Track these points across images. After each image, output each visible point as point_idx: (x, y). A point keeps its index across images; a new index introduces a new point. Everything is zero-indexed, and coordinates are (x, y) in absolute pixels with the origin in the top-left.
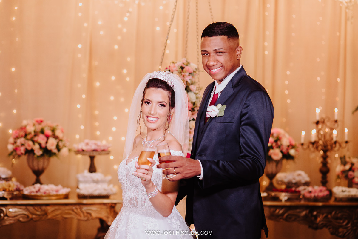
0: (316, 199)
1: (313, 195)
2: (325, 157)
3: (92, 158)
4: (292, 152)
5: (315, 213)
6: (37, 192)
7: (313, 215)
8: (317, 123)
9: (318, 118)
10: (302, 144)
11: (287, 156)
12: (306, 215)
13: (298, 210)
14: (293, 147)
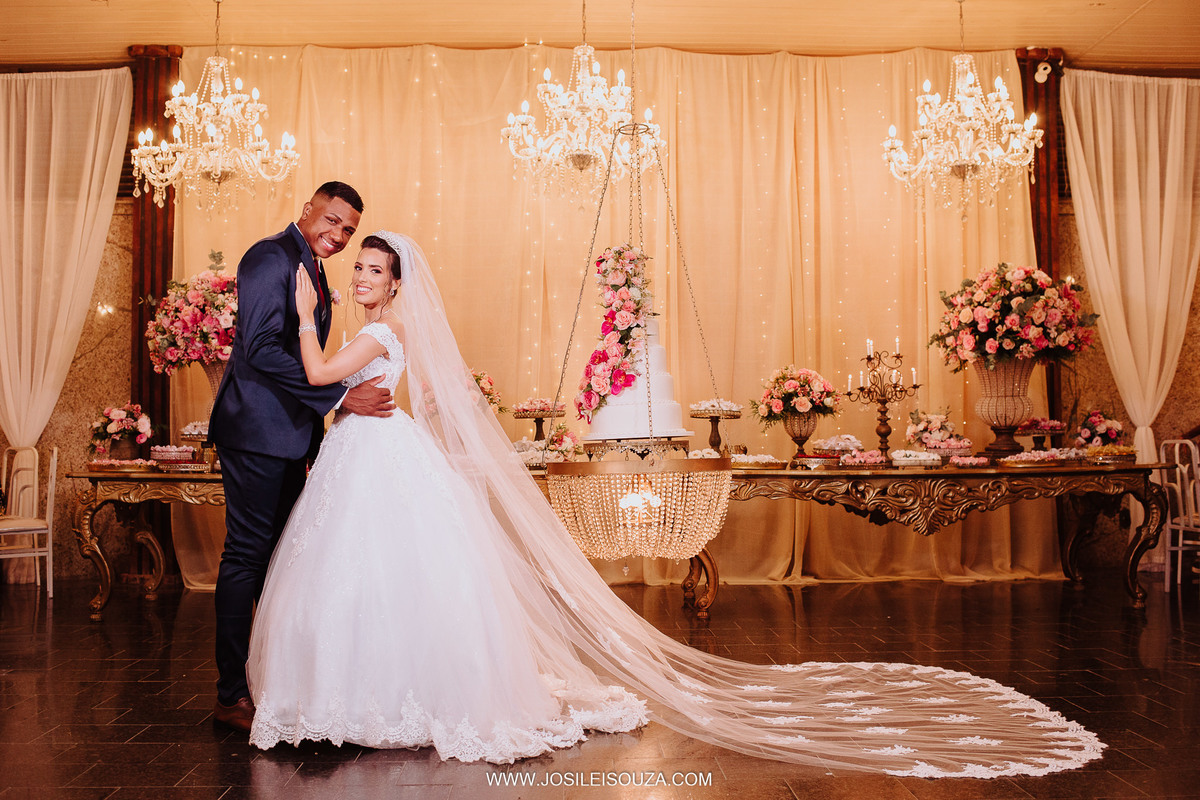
0: (861, 466)
1: (857, 460)
3: (539, 422)
4: (828, 401)
5: (861, 488)
7: (857, 491)
8: (869, 359)
10: (849, 394)
11: (819, 409)
12: (847, 492)
13: (834, 483)
14: (829, 394)
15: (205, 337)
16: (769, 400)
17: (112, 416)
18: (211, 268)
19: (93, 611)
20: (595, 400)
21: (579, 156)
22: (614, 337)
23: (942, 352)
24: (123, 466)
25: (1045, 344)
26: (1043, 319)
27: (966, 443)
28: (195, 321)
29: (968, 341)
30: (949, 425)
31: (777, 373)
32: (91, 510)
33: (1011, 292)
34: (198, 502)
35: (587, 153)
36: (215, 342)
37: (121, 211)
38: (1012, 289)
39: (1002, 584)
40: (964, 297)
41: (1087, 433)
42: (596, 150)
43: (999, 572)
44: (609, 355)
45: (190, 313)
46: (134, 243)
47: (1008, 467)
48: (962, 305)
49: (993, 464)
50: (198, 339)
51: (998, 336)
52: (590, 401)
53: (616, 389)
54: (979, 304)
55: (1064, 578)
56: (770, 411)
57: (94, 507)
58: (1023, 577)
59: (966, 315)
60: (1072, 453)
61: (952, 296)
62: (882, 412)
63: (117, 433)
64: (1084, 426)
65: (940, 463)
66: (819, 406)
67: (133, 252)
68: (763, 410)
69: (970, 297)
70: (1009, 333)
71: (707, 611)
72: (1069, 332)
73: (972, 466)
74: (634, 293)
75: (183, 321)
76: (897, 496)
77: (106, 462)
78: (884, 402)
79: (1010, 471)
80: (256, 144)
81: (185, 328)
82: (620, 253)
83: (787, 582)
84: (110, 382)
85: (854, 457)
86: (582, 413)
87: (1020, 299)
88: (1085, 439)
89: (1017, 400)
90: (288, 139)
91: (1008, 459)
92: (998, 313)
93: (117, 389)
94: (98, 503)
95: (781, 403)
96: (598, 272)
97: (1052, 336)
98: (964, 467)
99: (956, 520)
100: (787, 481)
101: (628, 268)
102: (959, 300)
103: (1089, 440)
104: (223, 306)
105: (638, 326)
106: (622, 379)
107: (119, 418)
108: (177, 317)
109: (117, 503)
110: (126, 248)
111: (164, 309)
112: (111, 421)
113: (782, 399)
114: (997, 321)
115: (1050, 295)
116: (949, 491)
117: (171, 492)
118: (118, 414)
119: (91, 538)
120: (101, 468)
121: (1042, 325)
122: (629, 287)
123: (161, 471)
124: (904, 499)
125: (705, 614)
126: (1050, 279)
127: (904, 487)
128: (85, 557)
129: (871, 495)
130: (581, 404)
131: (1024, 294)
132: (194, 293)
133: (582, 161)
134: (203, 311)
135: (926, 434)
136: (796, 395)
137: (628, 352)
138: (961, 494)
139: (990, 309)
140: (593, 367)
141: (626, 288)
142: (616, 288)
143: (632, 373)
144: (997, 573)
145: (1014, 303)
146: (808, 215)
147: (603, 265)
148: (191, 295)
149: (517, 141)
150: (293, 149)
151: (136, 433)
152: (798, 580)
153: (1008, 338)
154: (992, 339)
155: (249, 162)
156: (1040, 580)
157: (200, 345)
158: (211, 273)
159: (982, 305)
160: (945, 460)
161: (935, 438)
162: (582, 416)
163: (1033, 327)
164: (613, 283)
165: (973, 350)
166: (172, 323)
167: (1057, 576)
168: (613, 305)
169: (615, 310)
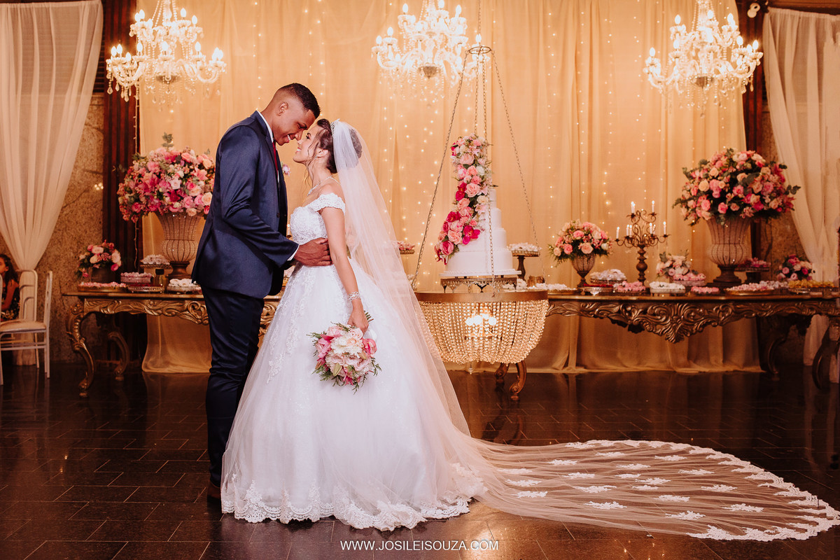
0: (630, 293)
1: (626, 289)
2: (642, 253)
4: (604, 246)
5: (629, 309)
7: (626, 311)
8: (633, 216)
9: (633, 211)
10: (617, 240)
11: (598, 251)
12: (619, 312)
13: (610, 305)
14: (605, 241)
15: (160, 196)
16: (562, 245)
17: (94, 251)
18: (164, 145)
19: (81, 390)
20: (451, 248)
21: (428, 68)
22: (465, 202)
23: (684, 211)
24: (103, 288)
25: (761, 207)
26: (760, 189)
27: (701, 276)
28: (154, 183)
29: (705, 204)
30: (688, 263)
31: (567, 225)
32: (79, 318)
33: (737, 170)
34: (156, 314)
35: (434, 65)
36: (167, 199)
37: (96, 102)
38: (738, 167)
39: (716, 374)
40: (701, 172)
41: (787, 271)
42: (438, 63)
43: (715, 366)
44: (461, 215)
45: (150, 178)
46: (104, 125)
47: (734, 295)
48: (700, 178)
49: (722, 293)
50: (155, 197)
51: (727, 201)
52: (447, 248)
53: (466, 240)
54: (713, 178)
55: (761, 371)
56: (563, 253)
57: (82, 316)
58: (732, 370)
59: (704, 186)
60: (777, 284)
61: (692, 171)
62: (640, 254)
63: (97, 264)
64: (785, 265)
65: (684, 292)
66: (598, 249)
67: (104, 132)
68: (558, 252)
69: (706, 172)
70: (736, 199)
71: (518, 395)
72: (778, 198)
73: (708, 294)
74: (480, 170)
75: (145, 184)
76: (654, 315)
77: (90, 284)
78: (642, 247)
79: (733, 298)
80: (196, 57)
81: (146, 189)
82: (470, 141)
83: (565, 371)
84: (87, 225)
85: (624, 286)
86: (441, 257)
87: (744, 175)
88: (785, 275)
89: (738, 247)
90: (218, 54)
91: (733, 289)
92: (728, 185)
93: (92, 229)
94: (85, 314)
95: (571, 247)
96: (453, 155)
97: (766, 201)
98: (702, 294)
99: (696, 332)
100: (576, 303)
101: (476, 152)
102: (698, 174)
103: (788, 275)
104: (174, 173)
105: (482, 194)
106: (470, 233)
107: (99, 252)
108: (140, 181)
109: (98, 314)
110: (98, 129)
111: (130, 175)
112: (92, 255)
113: (572, 244)
114: (727, 190)
115: (765, 172)
116: (691, 312)
117: (137, 307)
118: (98, 250)
119: (80, 339)
120: (87, 289)
121: (759, 194)
122: (476, 166)
123: (130, 292)
124: (659, 317)
125: (517, 397)
126: (764, 161)
127: (659, 309)
128: (76, 352)
129: (636, 314)
130: (440, 250)
131: (746, 171)
132: (152, 164)
133: (430, 71)
134: (159, 176)
135: (671, 270)
136: (582, 241)
137: (475, 213)
138: (700, 314)
139: (722, 182)
140: (449, 224)
141: (473, 166)
142: (466, 166)
143: (478, 228)
144: (712, 366)
145: (740, 177)
146: (584, 111)
147: (457, 149)
148: (150, 165)
149: (383, 56)
150: (221, 60)
151: (111, 263)
152: (574, 370)
153: (734, 202)
154: (723, 203)
155: (191, 69)
156: (744, 372)
157: (157, 201)
158: (164, 149)
159: (716, 178)
160: (688, 288)
161: (678, 272)
162: (440, 259)
163: (753, 195)
164: (465, 163)
165: (709, 211)
166: (137, 185)
167: (755, 369)
168: (465, 179)
169: (466, 182)
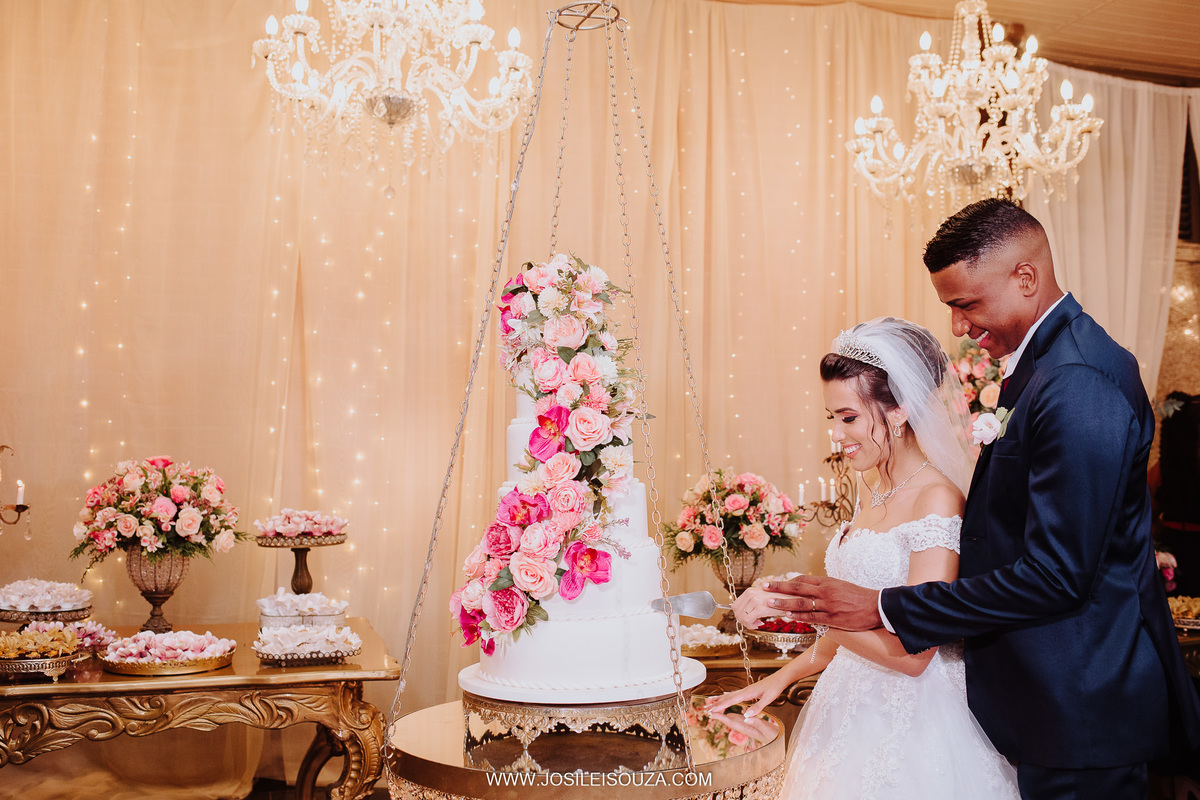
3: (301, 554)
6: (141, 655)
11: (777, 541)
14: (791, 517)
16: (698, 526)
20: (519, 609)
21: (392, 100)
22: (565, 465)
31: (705, 481)
35: (406, 96)
44: (555, 505)
53: (570, 587)
56: (698, 544)
66: (777, 536)
74: (604, 367)
95: (720, 532)
101: (591, 311)
105: (616, 442)
113: (722, 526)
122: (594, 353)
136: (746, 519)
137: (598, 502)
140: (511, 530)
141: (586, 355)
142: (567, 354)
143: (607, 549)
149: (281, 64)
168: (560, 392)
169: (566, 404)
